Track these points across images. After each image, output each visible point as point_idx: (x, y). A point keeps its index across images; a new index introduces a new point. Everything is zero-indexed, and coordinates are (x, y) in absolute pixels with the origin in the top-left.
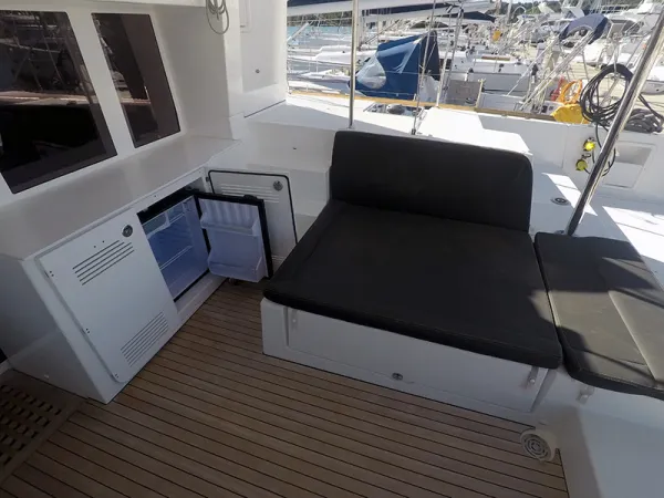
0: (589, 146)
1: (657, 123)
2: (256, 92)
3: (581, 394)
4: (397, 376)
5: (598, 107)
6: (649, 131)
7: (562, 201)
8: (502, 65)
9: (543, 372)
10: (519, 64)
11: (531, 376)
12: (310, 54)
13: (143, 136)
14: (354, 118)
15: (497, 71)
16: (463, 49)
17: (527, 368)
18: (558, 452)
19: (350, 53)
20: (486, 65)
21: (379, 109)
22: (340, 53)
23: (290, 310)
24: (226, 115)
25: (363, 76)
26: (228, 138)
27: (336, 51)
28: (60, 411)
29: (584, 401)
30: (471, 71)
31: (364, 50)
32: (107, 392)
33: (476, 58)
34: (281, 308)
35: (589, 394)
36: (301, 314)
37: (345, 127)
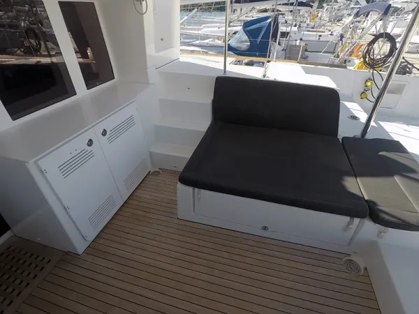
0: (369, 84)
1: (409, 68)
2: (162, 54)
3: (380, 233)
4: (265, 228)
5: (373, 59)
6: (404, 74)
7: (355, 118)
8: (320, 36)
9: (357, 220)
10: (331, 35)
11: (349, 224)
12: (198, 30)
13: (90, 82)
14: (227, 69)
15: (317, 39)
16: (295, 26)
17: (347, 219)
18: (366, 269)
19: (224, 29)
20: (311, 36)
21: (239, 63)
22: (216, 29)
23: (196, 190)
24: (145, 68)
25: (233, 43)
26: (147, 83)
27: (214, 27)
28: (50, 260)
29: (382, 237)
30: (301, 39)
31: (232, 26)
32: (80, 247)
33: (304, 31)
34: (191, 189)
35: (385, 233)
36: (203, 192)
37: (221, 74)
